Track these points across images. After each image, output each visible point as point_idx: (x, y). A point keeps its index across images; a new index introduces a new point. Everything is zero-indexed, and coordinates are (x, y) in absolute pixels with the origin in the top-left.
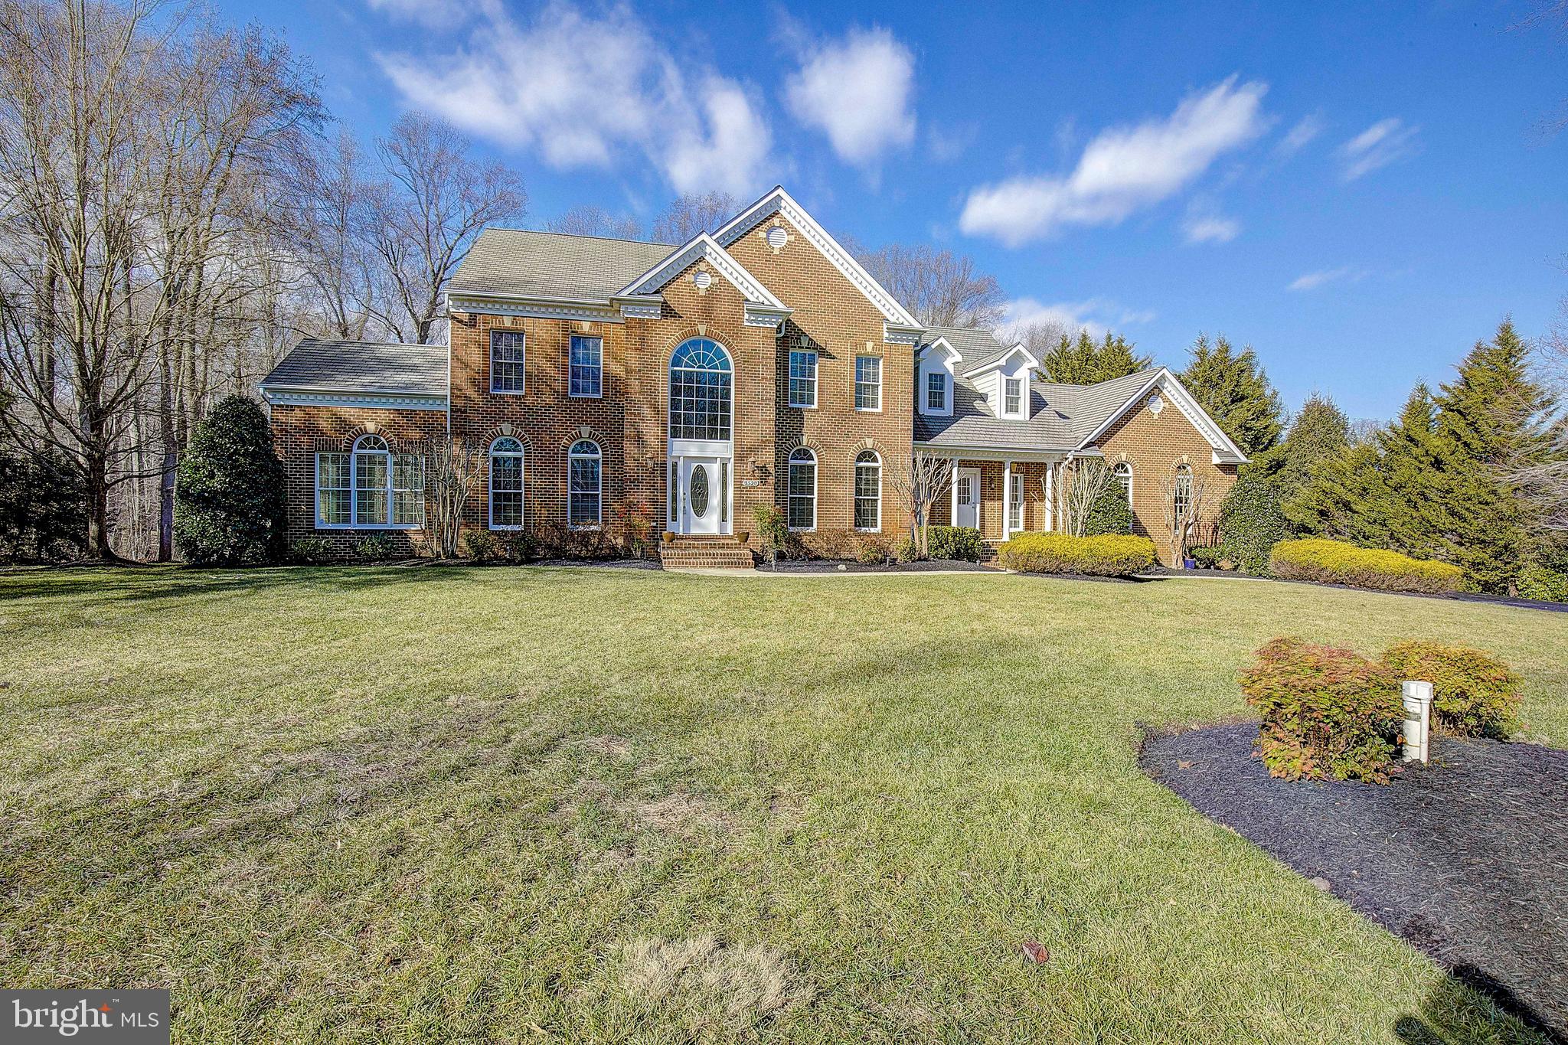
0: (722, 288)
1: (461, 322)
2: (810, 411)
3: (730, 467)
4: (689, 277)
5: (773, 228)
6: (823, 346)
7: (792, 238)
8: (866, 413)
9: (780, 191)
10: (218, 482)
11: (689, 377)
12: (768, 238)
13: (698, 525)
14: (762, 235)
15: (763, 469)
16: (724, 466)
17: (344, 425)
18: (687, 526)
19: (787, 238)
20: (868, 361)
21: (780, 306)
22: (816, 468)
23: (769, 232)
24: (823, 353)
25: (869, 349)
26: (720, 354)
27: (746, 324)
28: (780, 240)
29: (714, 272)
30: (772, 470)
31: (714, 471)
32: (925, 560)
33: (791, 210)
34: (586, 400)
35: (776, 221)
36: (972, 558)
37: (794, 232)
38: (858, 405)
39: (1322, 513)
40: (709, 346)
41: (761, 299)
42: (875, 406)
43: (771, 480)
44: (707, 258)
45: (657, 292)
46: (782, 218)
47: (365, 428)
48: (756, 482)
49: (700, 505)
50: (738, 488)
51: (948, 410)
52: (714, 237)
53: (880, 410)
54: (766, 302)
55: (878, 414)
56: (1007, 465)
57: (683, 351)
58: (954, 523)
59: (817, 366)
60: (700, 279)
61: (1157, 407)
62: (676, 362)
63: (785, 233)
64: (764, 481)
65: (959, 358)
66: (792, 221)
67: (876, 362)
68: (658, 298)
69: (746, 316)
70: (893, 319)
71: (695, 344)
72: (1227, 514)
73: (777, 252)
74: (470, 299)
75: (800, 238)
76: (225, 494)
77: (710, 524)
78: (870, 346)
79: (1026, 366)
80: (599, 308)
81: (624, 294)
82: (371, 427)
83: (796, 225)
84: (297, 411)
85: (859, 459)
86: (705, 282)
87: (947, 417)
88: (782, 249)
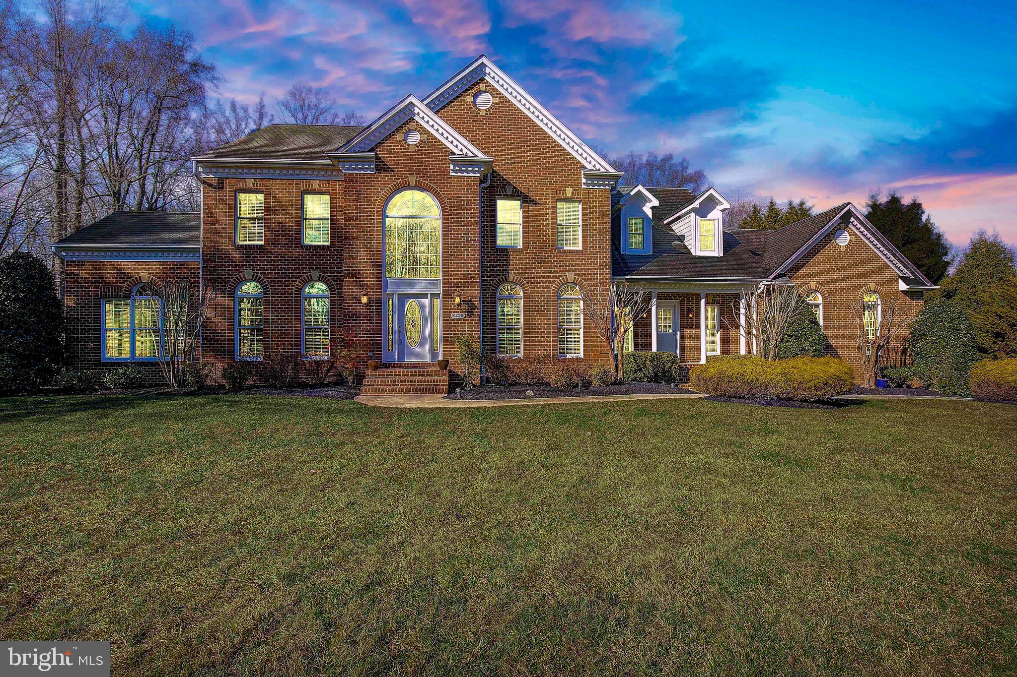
0: (431, 144)
1: (210, 185)
2: (515, 250)
3: (441, 302)
4: (399, 136)
5: (479, 92)
6: (526, 193)
7: (496, 100)
8: (567, 252)
9: (484, 60)
12: (474, 102)
13: (412, 354)
14: (470, 99)
15: (469, 302)
17: (123, 275)
18: (401, 355)
19: (491, 100)
21: (480, 155)
22: (521, 301)
23: (476, 96)
24: (527, 199)
25: (569, 194)
27: (451, 174)
28: (485, 102)
29: (423, 131)
30: (478, 304)
32: (620, 384)
33: (495, 76)
34: (315, 248)
35: (482, 87)
36: (670, 380)
37: (498, 94)
38: (560, 244)
41: (465, 151)
42: (575, 244)
43: (477, 312)
44: (416, 118)
45: (371, 150)
46: (488, 85)
47: (140, 277)
48: (462, 315)
50: (446, 320)
51: (648, 250)
52: (425, 102)
53: (580, 248)
54: (470, 154)
55: (577, 252)
56: (703, 296)
58: (654, 348)
59: (521, 211)
60: (411, 136)
63: (490, 96)
64: (470, 313)
65: (656, 203)
66: (496, 85)
68: (372, 154)
69: (452, 167)
70: (589, 167)
72: (916, 336)
73: (482, 113)
74: (217, 165)
75: (503, 99)
77: (423, 353)
78: (569, 191)
79: (719, 208)
81: (340, 152)
82: (144, 275)
83: (499, 89)
84: (87, 265)
85: (561, 293)
86: (414, 139)
87: (649, 256)
88: (488, 110)
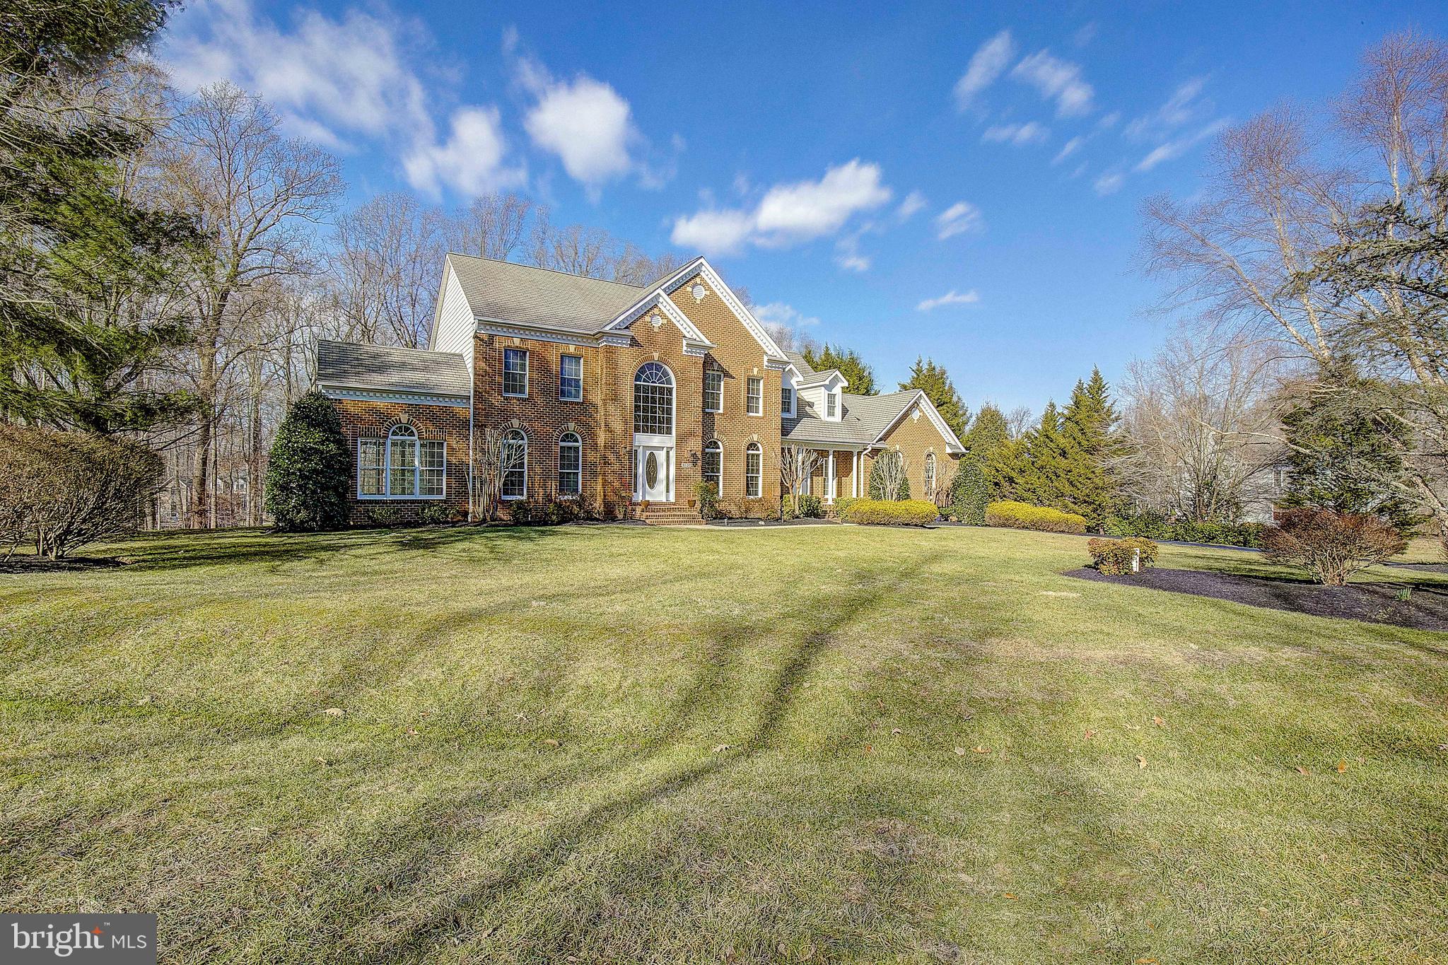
0: (670, 327)
1: (482, 340)
2: (719, 414)
3: (672, 453)
4: (647, 318)
5: (696, 284)
6: (727, 369)
7: (708, 293)
8: (753, 417)
9: (702, 260)
11: (646, 389)
12: (693, 292)
13: (650, 494)
14: (689, 289)
15: (695, 455)
16: (668, 452)
17: (382, 416)
18: (644, 496)
19: (704, 293)
20: (754, 381)
21: (707, 343)
22: (722, 454)
23: (693, 288)
24: (727, 375)
25: (755, 373)
26: (665, 374)
27: (684, 353)
28: (700, 293)
29: (663, 316)
30: (700, 456)
31: (661, 456)
33: (709, 273)
34: (571, 403)
35: (698, 280)
36: (817, 516)
37: (709, 288)
38: (748, 411)
39: (996, 484)
40: (659, 368)
41: (695, 337)
42: (757, 412)
43: (700, 463)
44: (660, 305)
45: (627, 328)
46: (702, 279)
47: (400, 419)
48: (690, 465)
49: (652, 479)
50: (678, 468)
51: (794, 414)
53: (761, 414)
54: (698, 339)
55: (760, 418)
56: (831, 452)
57: (642, 370)
59: (722, 383)
60: (656, 320)
61: (916, 415)
62: (638, 378)
63: (704, 289)
64: (695, 464)
65: (801, 378)
66: (708, 281)
67: (758, 381)
68: (628, 332)
69: (685, 348)
70: (770, 353)
71: (650, 366)
72: (956, 485)
73: (698, 302)
74: (491, 324)
75: (713, 292)
77: (658, 494)
78: (756, 370)
79: (840, 385)
80: (583, 336)
81: (607, 328)
82: (404, 418)
83: (710, 284)
84: (344, 403)
85: (748, 449)
86: (658, 322)
87: (794, 419)
88: (702, 300)
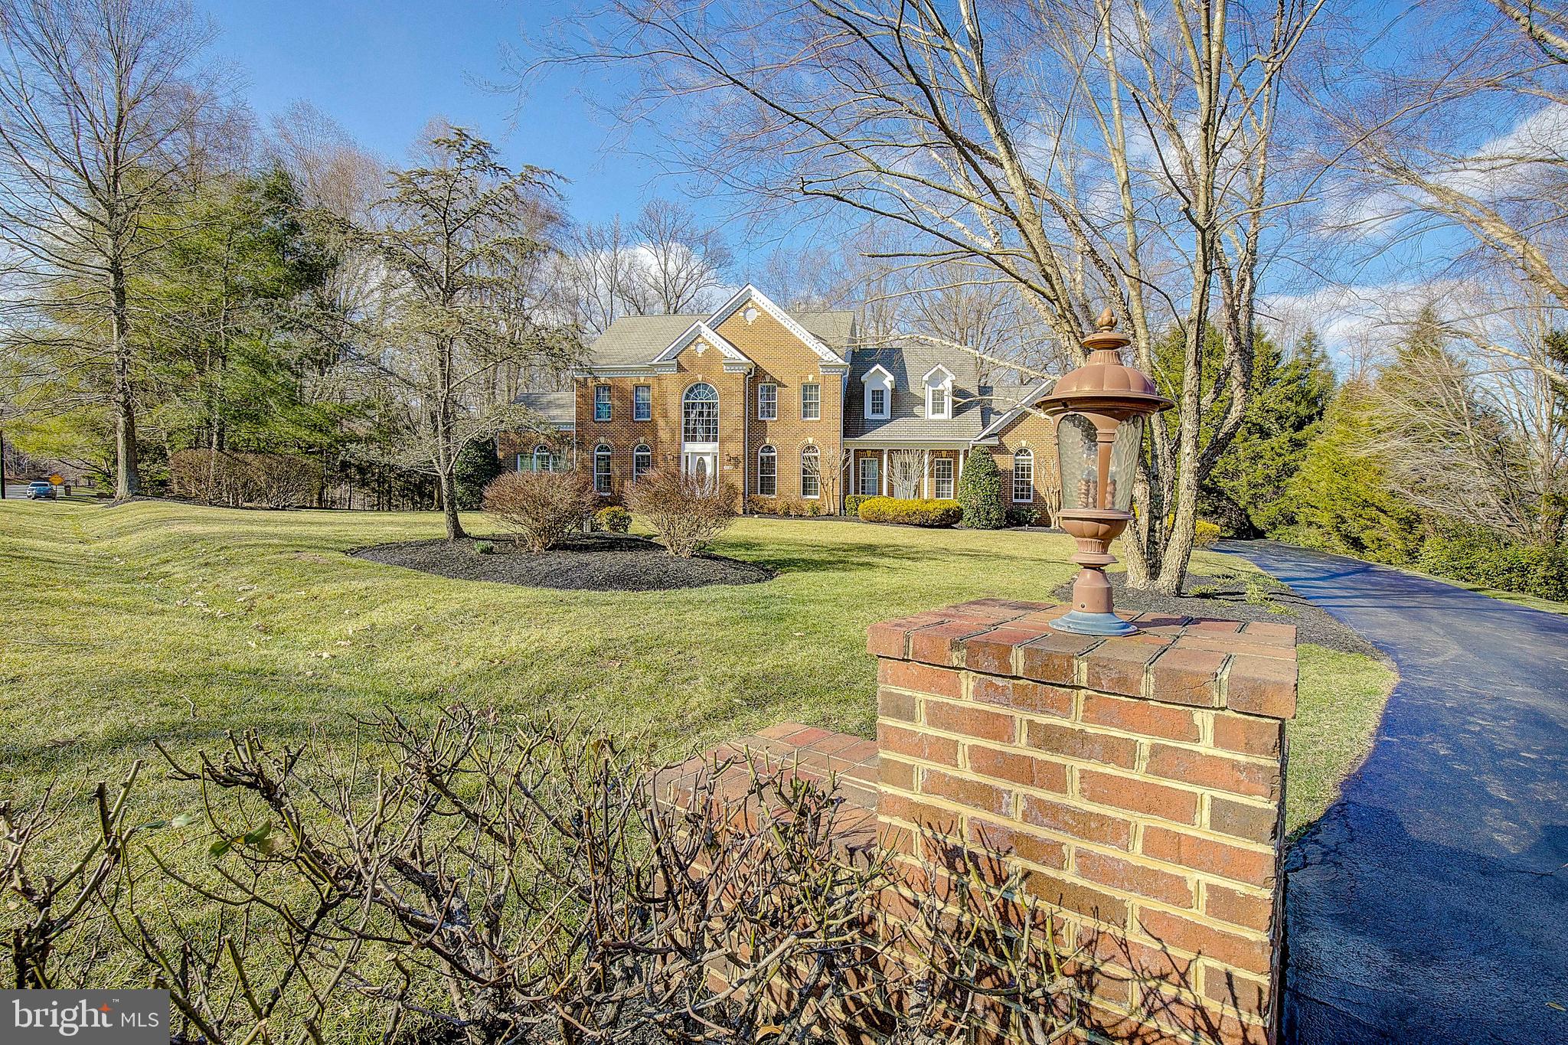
0: (712, 354)
1: (580, 382)
2: (772, 421)
3: (718, 458)
4: (693, 347)
5: (748, 309)
6: (781, 380)
7: (759, 314)
8: (810, 421)
9: (750, 286)
10: (470, 470)
11: (695, 405)
12: (745, 316)
14: (740, 315)
15: (735, 458)
16: (715, 457)
17: (530, 440)
19: (755, 315)
20: (811, 387)
21: (744, 359)
22: (778, 458)
23: (745, 312)
24: (780, 384)
25: (810, 379)
26: (711, 391)
27: (725, 371)
29: (707, 343)
30: (742, 460)
31: (708, 460)
32: (831, 515)
33: (758, 297)
34: (642, 422)
35: (750, 305)
37: (760, 309)
38: (805, 416)
40: (704, 387)
41: (734, 356)
42: (814, 416)
43: (741, 465)
44: (703, 335)
45: (674, 358)
46: (754, 303)
47: (539, 441)
48: (732, 467)
50: (721, 470)
51: (887, 415)
52: (706, 323)
53: (820, 418)
54: (736, 358)
55: (818, 421)
56: (927, 452)
57: (691, 390)
59: (778, 393)
60: (699, 347)
62: (687, 397)
63: (754, 311)
64: (736, 466)
65: (891, 377)
66: (759, 304)
67: (816, 387)
68: (675, 362)
69: (725, 367)
70: (826, 359)
71: (697, 386)
73: (750, 324)
75: (763, 312)
76: (472, 476)
78: (810, 377)
79: (948, 380)
80: (645, 370)
81: (655, 362)
82: (542, 439)
83: (761, 306)
84: (509, 432)
85: (805, 451)
86: (701, 349)
87: (886, 421)
88: (751, 321)
